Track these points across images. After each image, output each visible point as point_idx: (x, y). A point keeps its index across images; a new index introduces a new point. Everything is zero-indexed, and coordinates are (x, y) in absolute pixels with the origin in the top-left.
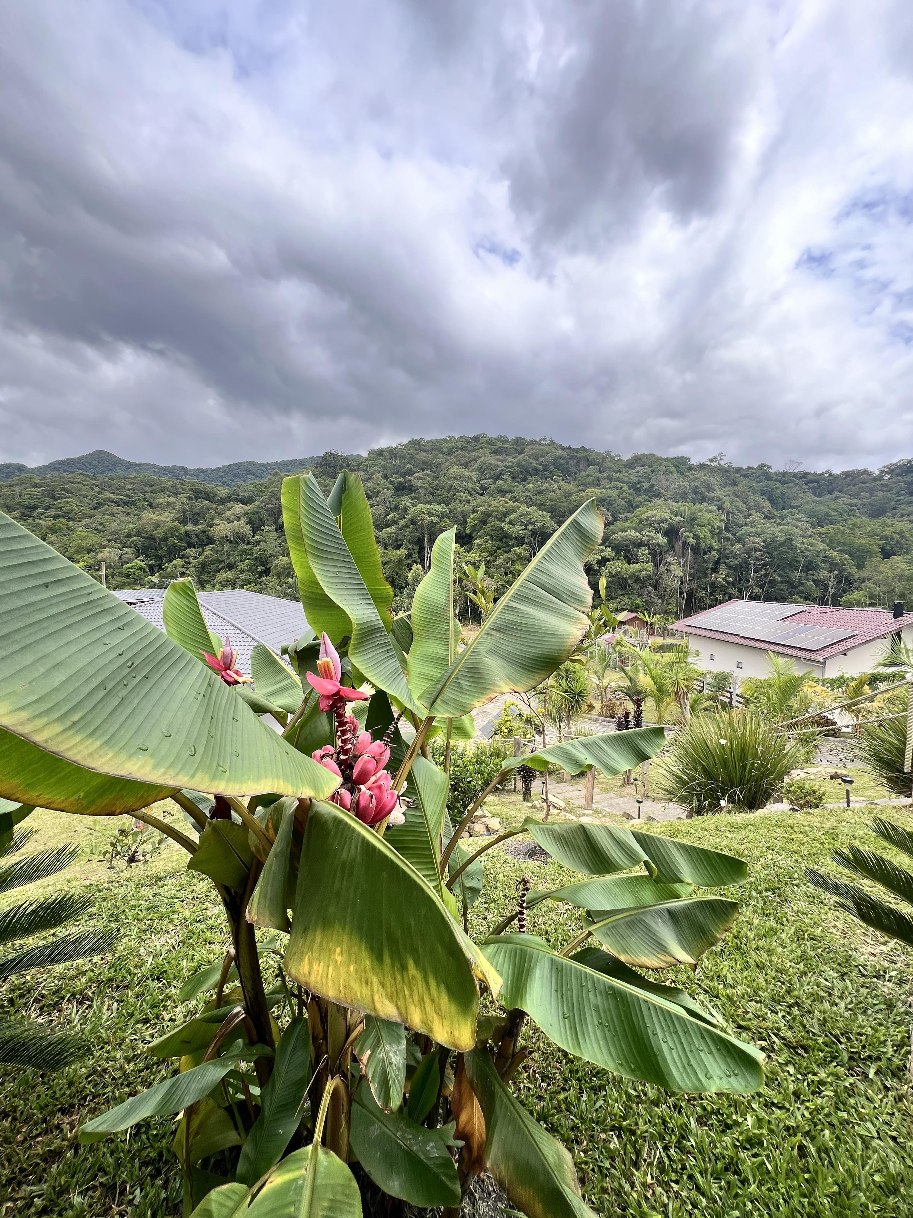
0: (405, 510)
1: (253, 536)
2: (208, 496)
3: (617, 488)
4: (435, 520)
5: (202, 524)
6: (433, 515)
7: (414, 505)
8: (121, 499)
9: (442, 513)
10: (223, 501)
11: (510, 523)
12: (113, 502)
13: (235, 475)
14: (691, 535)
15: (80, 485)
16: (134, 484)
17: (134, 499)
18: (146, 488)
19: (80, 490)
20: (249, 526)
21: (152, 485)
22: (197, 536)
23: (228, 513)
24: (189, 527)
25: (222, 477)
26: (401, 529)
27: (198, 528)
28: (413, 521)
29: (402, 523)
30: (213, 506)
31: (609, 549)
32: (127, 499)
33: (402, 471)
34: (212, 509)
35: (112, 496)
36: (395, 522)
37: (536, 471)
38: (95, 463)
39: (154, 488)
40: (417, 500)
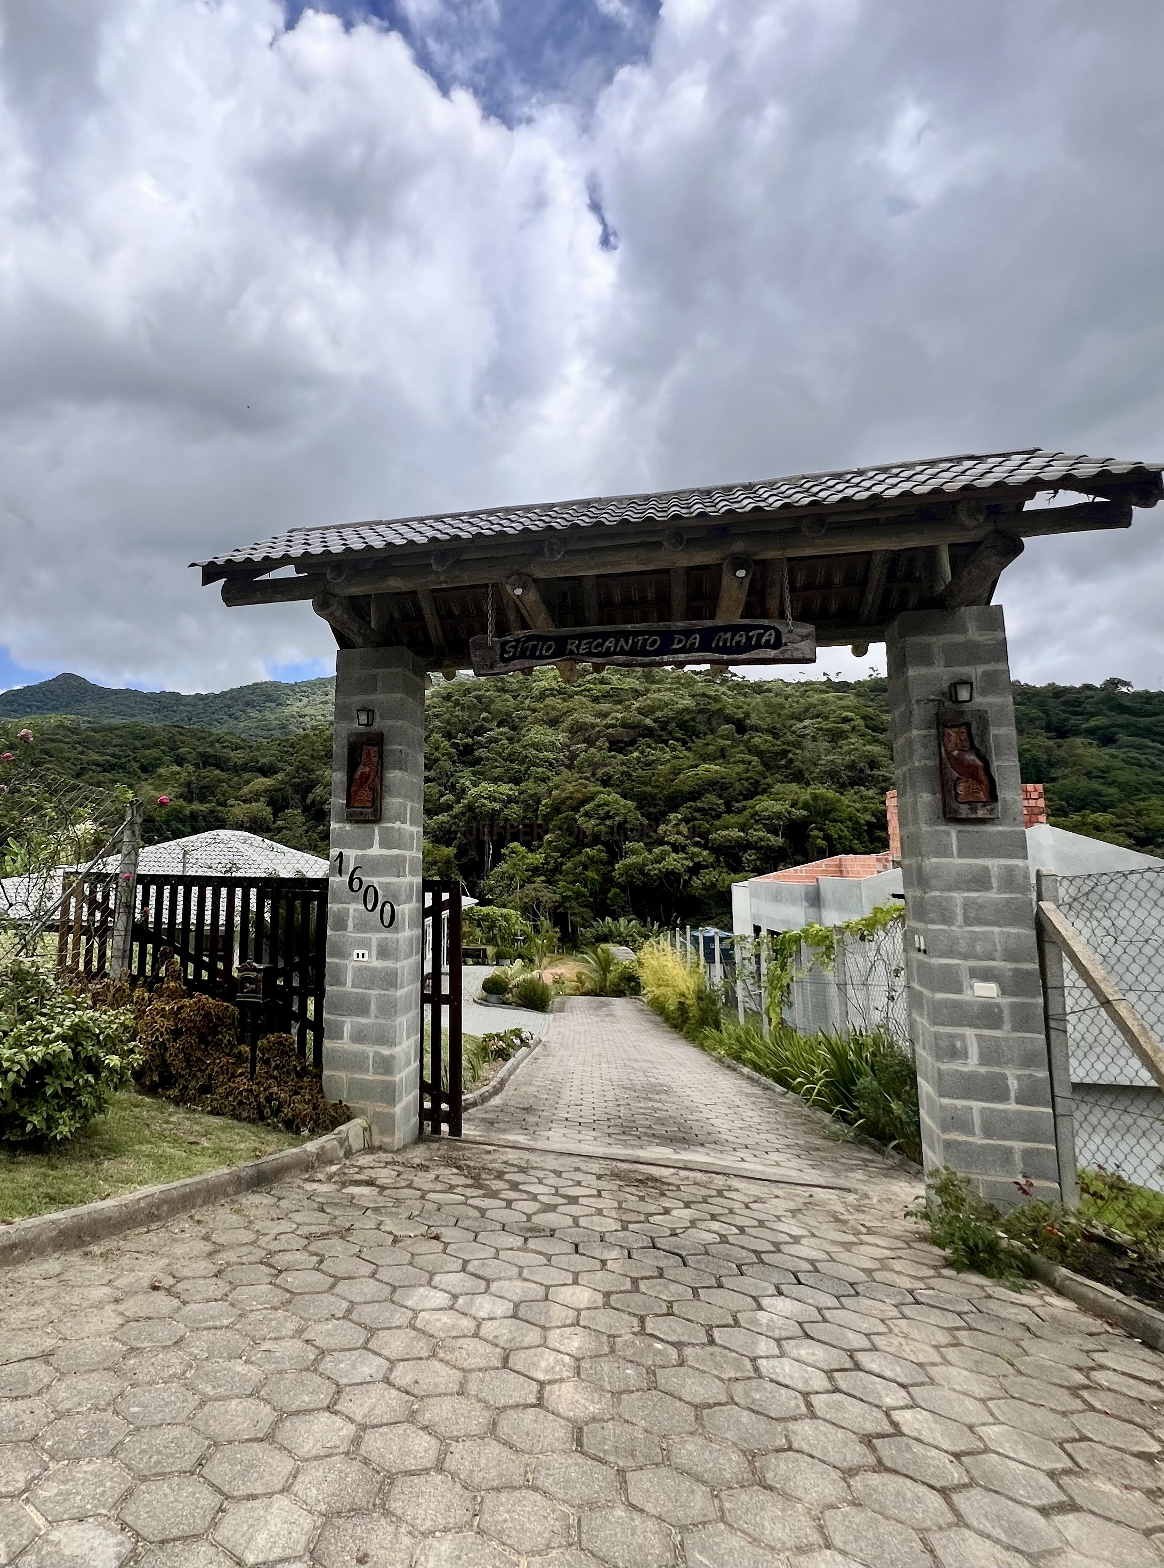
0: (463, 791)
1: (274, 822)
2: (219, 763)
3: (743, 762)
4: (497, 806)
5: (210, 802)
6: (495, 800)
7: (475, 785)
8: (108, 761)
9: (508, 796)
10: (238, 769)
11: (587, 814)
12: (98, 765)
13: (247, 704)
14: (821, 834)
15: (61, 745)
16: (121, 736)
17: (124, 760)
18: (138, 743)
19: (61, 751)
20: (269, 809)
21: (144, 738)
22: (204, 818)
23: (245, 790)
24: (196, 806)
25: (229, 707)
26: (455, 817)
27: (204, 808)
28: (470, 807)
29: (457, 809)
30: (224, 775)
31: (705, 853)
32: (113, 761)
33: (472, 728)
34: (223, 781)
35: (96, 757)
36: (449, 807)
37: (648, 732)
38: (59, 691)
39: (146, 742)
40: (480, 776)
